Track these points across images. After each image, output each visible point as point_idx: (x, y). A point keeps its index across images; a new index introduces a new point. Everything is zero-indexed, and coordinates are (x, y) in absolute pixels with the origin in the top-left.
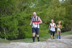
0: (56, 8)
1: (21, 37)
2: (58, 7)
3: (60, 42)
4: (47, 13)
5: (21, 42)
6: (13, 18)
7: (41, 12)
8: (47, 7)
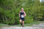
0: (38, 6)
1: (16, 23)
2: (39, 5)
3: (41, 27)
4: (33, 9)
5: (16, 26)
6: (12, 12)
7: (29, 9)
8: (32, 6)
